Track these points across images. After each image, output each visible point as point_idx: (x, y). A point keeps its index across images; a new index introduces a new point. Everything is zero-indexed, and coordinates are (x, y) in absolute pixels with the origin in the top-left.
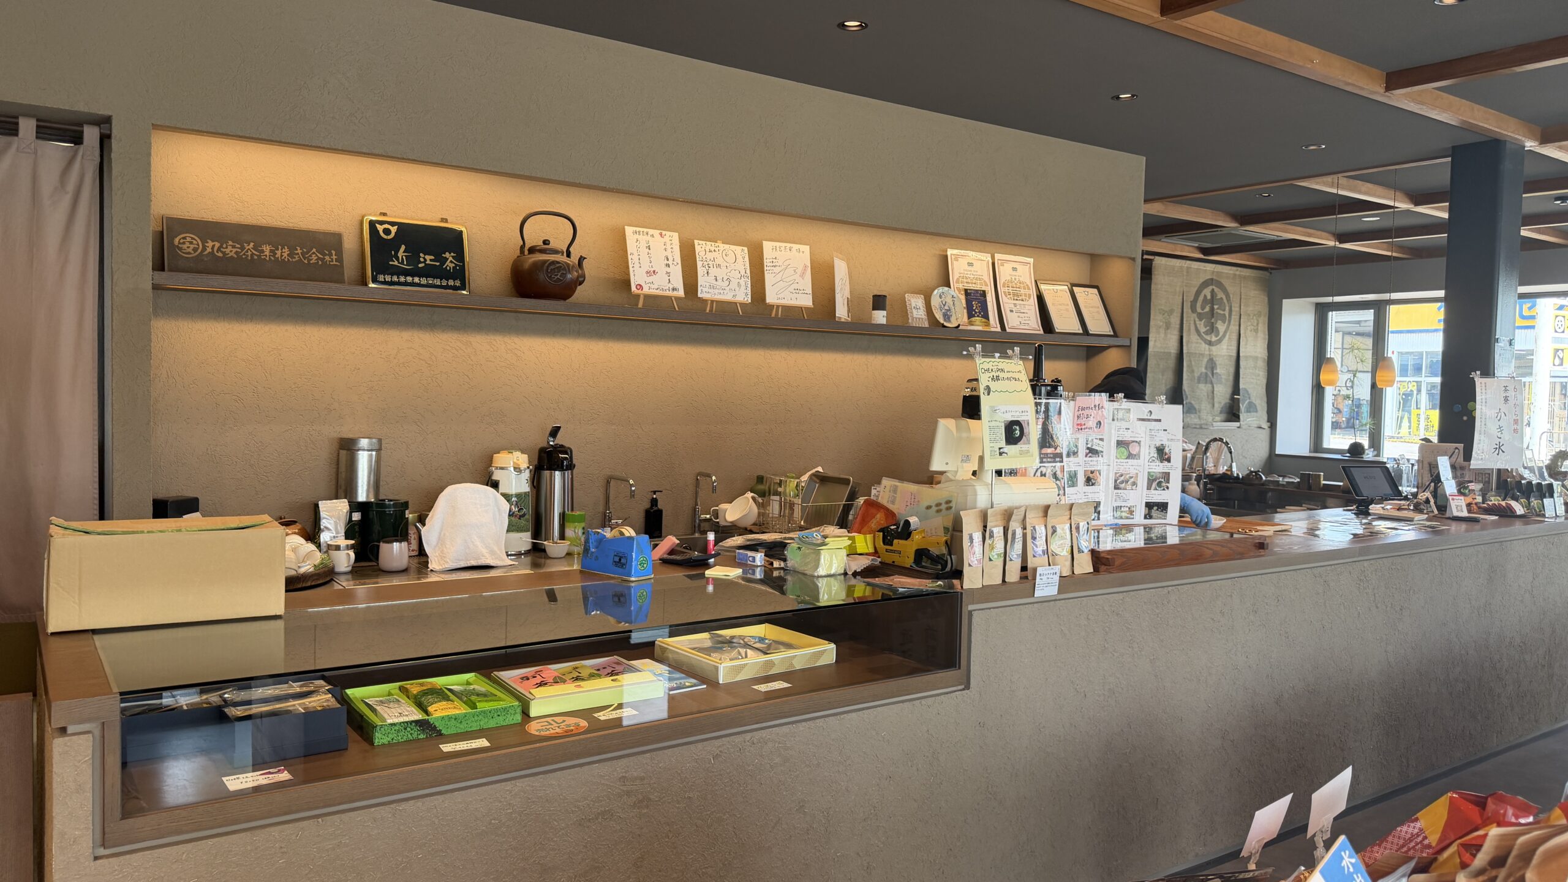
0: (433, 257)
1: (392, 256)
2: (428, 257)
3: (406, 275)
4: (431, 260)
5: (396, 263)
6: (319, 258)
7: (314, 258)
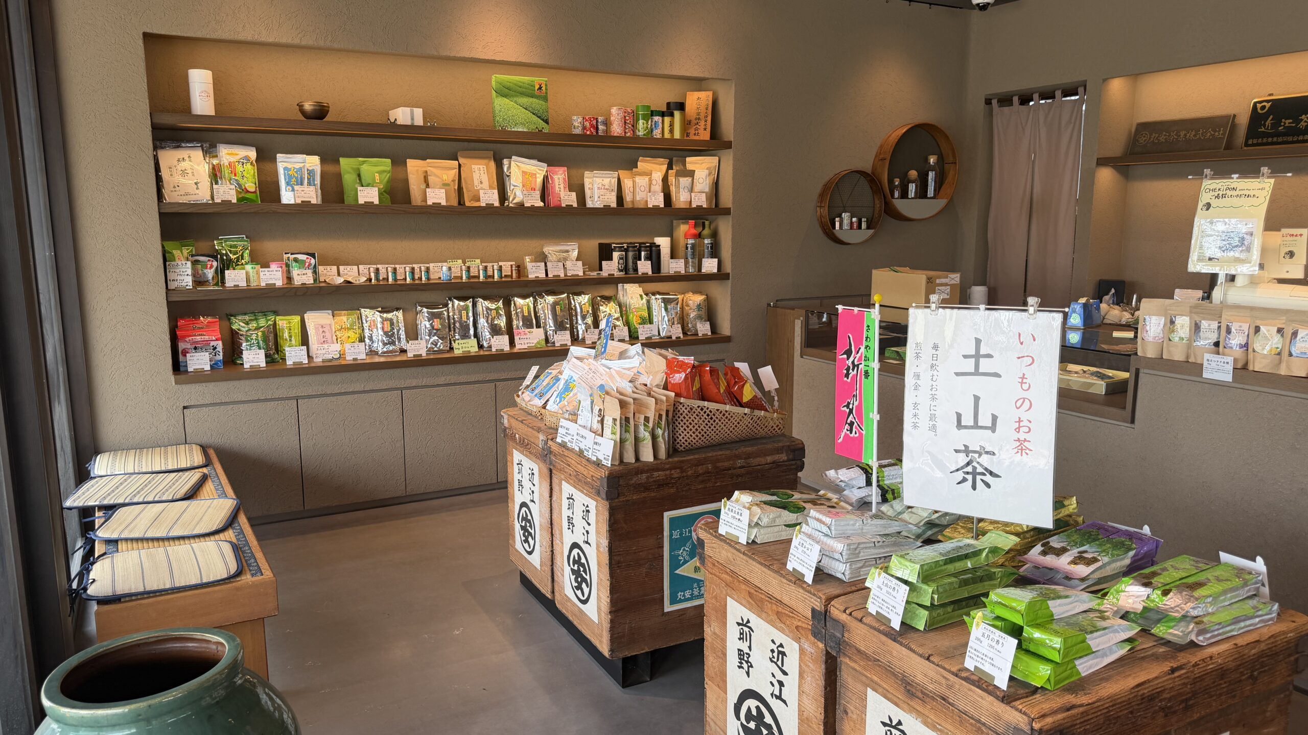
0: (1291, 121)
1: (1261, 125)
2: (1287, 121)
3: (1272, 137)
4: (1289, 123)
5: (1263, 129)
6: (1211, 135)
7: (1209, 134)
